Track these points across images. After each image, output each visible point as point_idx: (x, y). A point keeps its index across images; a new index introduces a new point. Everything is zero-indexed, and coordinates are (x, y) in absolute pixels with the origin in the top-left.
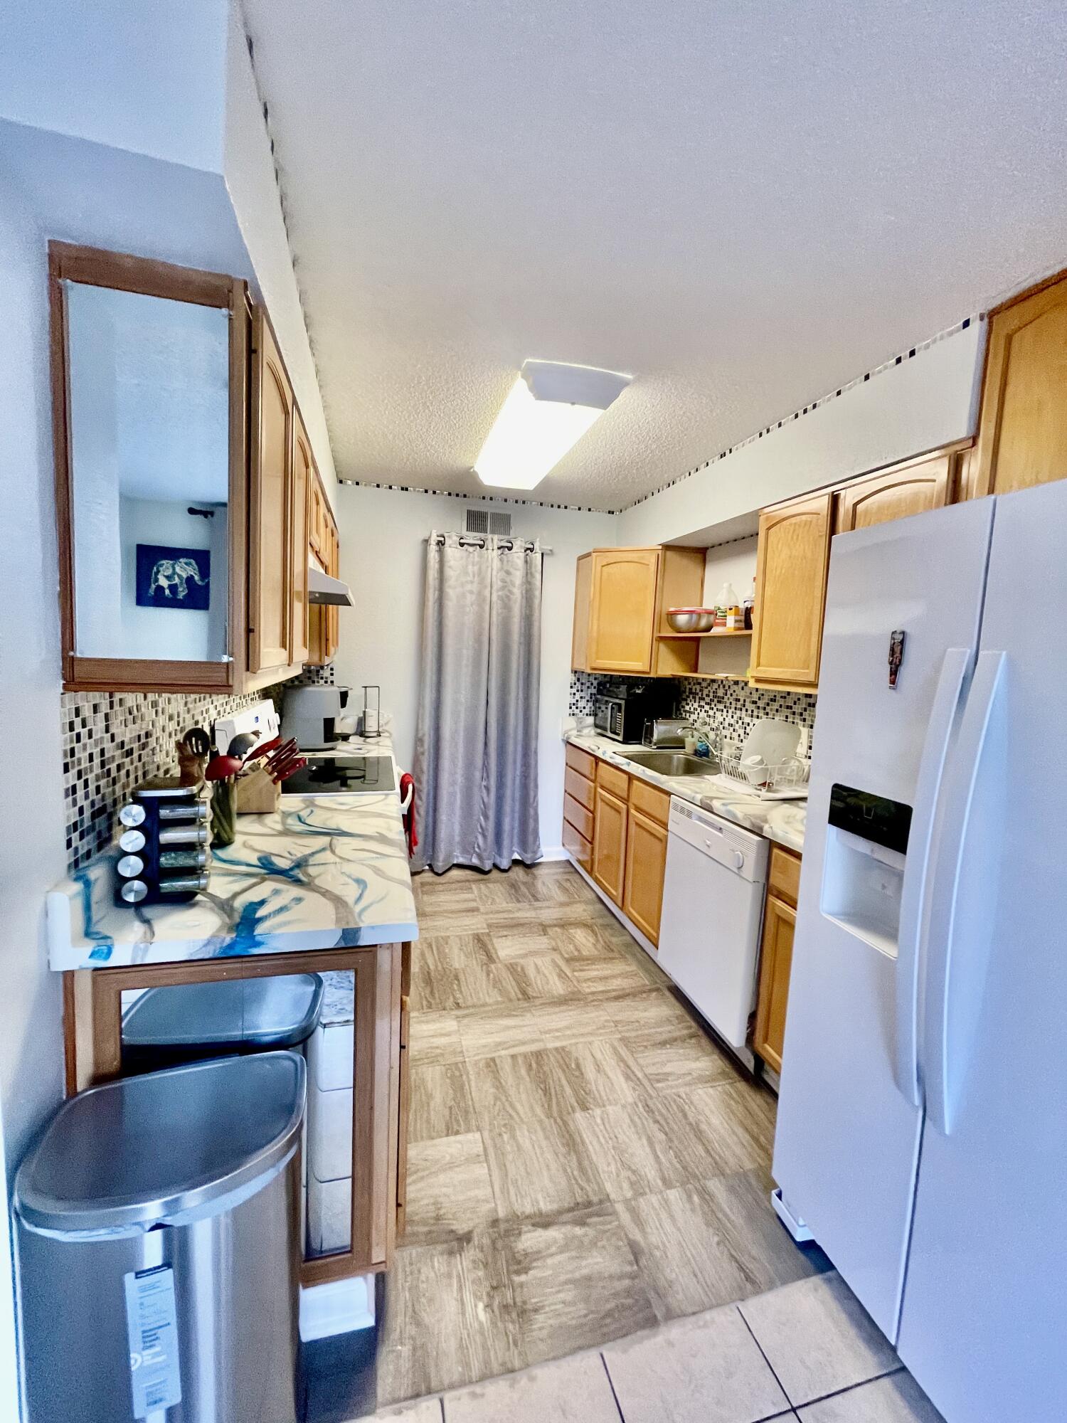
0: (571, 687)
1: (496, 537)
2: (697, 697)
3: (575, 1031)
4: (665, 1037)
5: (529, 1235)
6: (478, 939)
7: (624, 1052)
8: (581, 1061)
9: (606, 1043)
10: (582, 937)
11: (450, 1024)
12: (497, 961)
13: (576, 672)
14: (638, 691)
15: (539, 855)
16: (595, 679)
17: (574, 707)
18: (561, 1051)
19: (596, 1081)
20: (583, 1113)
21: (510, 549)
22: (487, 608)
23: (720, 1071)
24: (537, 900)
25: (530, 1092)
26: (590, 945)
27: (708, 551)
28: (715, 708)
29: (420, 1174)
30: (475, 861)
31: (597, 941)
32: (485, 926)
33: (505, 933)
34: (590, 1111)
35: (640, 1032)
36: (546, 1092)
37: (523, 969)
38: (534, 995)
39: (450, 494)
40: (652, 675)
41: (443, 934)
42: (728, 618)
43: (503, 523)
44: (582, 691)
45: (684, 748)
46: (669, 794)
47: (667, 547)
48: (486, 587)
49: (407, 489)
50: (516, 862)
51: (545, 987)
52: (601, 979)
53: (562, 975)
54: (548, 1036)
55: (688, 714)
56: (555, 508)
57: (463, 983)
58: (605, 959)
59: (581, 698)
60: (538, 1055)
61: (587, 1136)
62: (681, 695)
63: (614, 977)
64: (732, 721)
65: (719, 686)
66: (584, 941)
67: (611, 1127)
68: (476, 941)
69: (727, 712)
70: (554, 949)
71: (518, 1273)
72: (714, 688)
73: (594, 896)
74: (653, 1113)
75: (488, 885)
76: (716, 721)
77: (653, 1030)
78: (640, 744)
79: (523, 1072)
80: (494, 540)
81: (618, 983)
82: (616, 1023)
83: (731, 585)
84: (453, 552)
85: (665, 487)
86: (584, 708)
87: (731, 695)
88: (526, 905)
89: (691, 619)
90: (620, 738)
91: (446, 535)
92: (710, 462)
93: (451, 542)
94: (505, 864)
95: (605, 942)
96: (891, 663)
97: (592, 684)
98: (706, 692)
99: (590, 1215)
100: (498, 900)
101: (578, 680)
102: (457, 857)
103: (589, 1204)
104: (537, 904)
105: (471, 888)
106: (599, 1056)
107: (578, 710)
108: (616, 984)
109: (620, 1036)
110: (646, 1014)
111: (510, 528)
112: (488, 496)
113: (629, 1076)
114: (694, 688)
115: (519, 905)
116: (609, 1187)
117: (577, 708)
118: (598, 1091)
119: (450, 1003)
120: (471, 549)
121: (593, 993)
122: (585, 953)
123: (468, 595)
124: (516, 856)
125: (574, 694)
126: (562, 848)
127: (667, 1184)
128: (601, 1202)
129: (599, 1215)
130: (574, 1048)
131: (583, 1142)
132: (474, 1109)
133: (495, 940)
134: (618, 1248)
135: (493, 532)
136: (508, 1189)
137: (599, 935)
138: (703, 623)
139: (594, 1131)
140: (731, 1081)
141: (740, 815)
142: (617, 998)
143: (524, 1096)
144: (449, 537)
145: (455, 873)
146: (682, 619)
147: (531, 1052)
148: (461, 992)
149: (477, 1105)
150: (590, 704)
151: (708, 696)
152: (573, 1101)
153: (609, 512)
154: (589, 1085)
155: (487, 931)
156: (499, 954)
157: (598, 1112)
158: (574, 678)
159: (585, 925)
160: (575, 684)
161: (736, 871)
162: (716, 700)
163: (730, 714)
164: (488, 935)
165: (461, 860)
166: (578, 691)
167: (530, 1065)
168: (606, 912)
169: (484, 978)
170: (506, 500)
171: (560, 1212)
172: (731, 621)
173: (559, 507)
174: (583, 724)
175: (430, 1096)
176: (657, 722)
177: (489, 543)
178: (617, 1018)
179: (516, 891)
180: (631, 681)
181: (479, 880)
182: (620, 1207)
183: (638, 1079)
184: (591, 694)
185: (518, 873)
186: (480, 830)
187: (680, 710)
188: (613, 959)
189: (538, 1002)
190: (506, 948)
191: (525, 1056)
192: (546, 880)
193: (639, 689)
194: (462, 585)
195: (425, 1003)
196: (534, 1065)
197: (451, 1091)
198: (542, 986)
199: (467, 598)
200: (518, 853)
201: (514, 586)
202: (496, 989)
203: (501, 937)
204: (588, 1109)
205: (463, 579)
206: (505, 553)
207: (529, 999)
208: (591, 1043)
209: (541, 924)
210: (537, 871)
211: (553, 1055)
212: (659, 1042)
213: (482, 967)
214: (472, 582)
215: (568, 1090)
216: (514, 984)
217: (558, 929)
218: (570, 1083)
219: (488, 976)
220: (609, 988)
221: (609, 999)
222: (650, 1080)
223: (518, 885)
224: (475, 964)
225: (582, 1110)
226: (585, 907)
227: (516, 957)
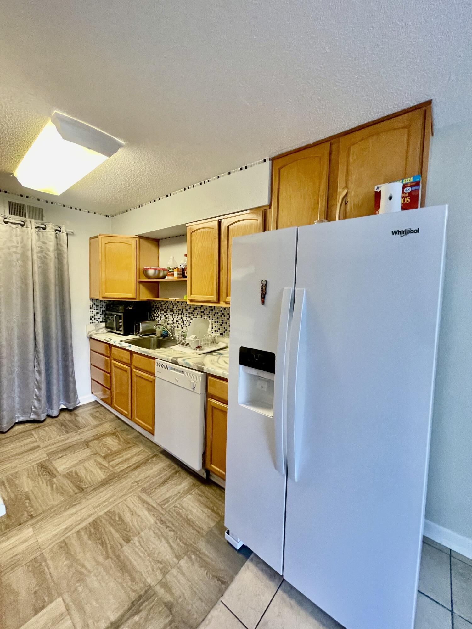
0: (91, 308)
1: (33, 221)
2: (160, 309)
3: (115, 497)
4: (164, 478)
6: (42, 466)
7: (145, 497)
8: (122, 514)
9: (134, 496)
11: (28, 532)
12: (57, 474)
13: (92, 300)
14: (130, 308)
15: (78, 402)
16: (104, 303)
17: (93, 319)
18: (110, 514)
19: (132, 521)
20: (127, 545)
21: (44, 229)
22: (30, 263)
23: (192, 484)
24: (80, 428)
25: (92, 550)
26: (116, 444)
27: (160, 240)
28: (169, 314)
30: (33, 417)
31: (120, 440)
32: (45, 455)
33: (62, 455)
34: (132, 541)
35: (151, 482)
36: (103, 544)
37: (76, 474)
38: (86, 486)
40: (137, 300)
42: (174, 272)
43: (37, 213)
44: (97, 309)
45: (156, 334)
46: (154, 359)
47: (140, 237)
48: (28, 250)
50: (62, 410)
51: (93, 479)
52: (125, 461)
53: (102, 467)
54: (98, 508)
55: (156, 318)
56: (73, 209)
57: (33, 501)
58: (126, 449)
59: (97, 313)
60: (95, 524)
61: (132, 557)
62: (152, 309)
63: (132, 457)
64: (177, 320)
65: (170, 304)
66: (111, 443)
67: (145, 544)
68: (39, 468)
69: (175, 315)
70: (95, 454)
72: (168, 305)
73: (113, 416)
74: (165, 523)
75: (44, 428)
76: (170, 320)
77: (157, 478)
78: (133, 334)
79: (86, 539)
80: (32, 223)
81: (135, 459)
82: (137, 482)
83: (174, 257)
85: (137, 207)
86: (99, 318)
87: (176, 308)
88: (74, 434)
89: (155, 272)
90: (122, 333)
92: (161, 198)
94: (55, 413)
95: (124, 440)
96: (262, 294)
97: (103, 306)
98: (163, 307)
99: (142, 604)
100: (52, 436)
101: (94, 304)
102: (18, 417)
103: (140, 598)
104: (80, 431)
105: (32, 434)
106: (131, 506)
107: (96, 320)
108: (135, 460)
109: (141, 489)
110: (152, 471)
111: (43, 217)
112: (26, 194)
113: (151, 509)
114: (158, 305)
115: (68, 435)
116: (149, 580)
117: (95, 319)
118: (134, 526)
119: (26, 517)
120: (14, 226)
121: (122, 471)
122: (114, 449)
123: (14, 255)
124: (63, 406)
125: (93, 311)
126: (91, 395)
127: (179, 558)
128: (146, 592)
129: (146, 601)
131: (131, 563)
132: (54, 582)
133: (54, 462)
134: (160, 612)
135: (31, 217)
137: (120, 437)
138: (161, 274)
139: (136, 552)
140: (197, 487)
141: (192, 364)
142: (136, 468)
143: (89, 555)
145: (18, 428)
146: (151, 273)
147: (89, 523)
148: (32, 507)
149: (56, 579)
150: (102, 316)
151: (165, 308)
152: (121, 540)
153: (106, 216)
154: (128, 526)
155: (47, 458)
156: (58, 469)
157: (136, 539)
158: (91, 303)
159: (112, 434)
160: (93, 306)
161: (192, 390)
162: (169, 310)
163: (176, 316)
164: (48, 460)
165: (21, 419)
167: (90, 532)
168: (122, 423)
169: (49, 490)
170: (39, 200)
172: (176, 274)
173: (76, 209)
174: (99, 327)
175: (17, 594)
176: (141, 323)
177: (28, 223)
178: (138, 479)
179: (65, 427)
180: (125, 303)
181: (37, 428)
182: (157, 588)
183: (155, 508)
184: (103, 311)
185: (66, 416)
186: (35, 397)
187: (151, 316)
188: (131, 447)
189: (89, 490)
191: (85, 528)
192: (83, 416)
193: (130, 307)
194: (9, 248)
196: (93, 531)
197: (34, 580)
198: (91, 479)
199: (12, 256)
200: (63, 404)
201: (49, 251)
202: (59, 494)
203: (58, 458)
204: (130, 541)
205: (9, 244)
206: (41, 231)
207: (83, 490)
208: (125, 500)
209: (85, 442)
210: (76, 412)
211: (104, 518)
212: (161, 483)
213: (46, 483)
214: (17, 247)
215: (116, 535)
216: (72, 485)
217: (96, 441)
218: (117, 531)
219: (52, 487)
220: (131, 464)
221: (132, 470)
222: (160, 506)
223: (66, 423)
224: (41, 482)
225: (127, 543)
226: (110, 424)
227: (71, 467)
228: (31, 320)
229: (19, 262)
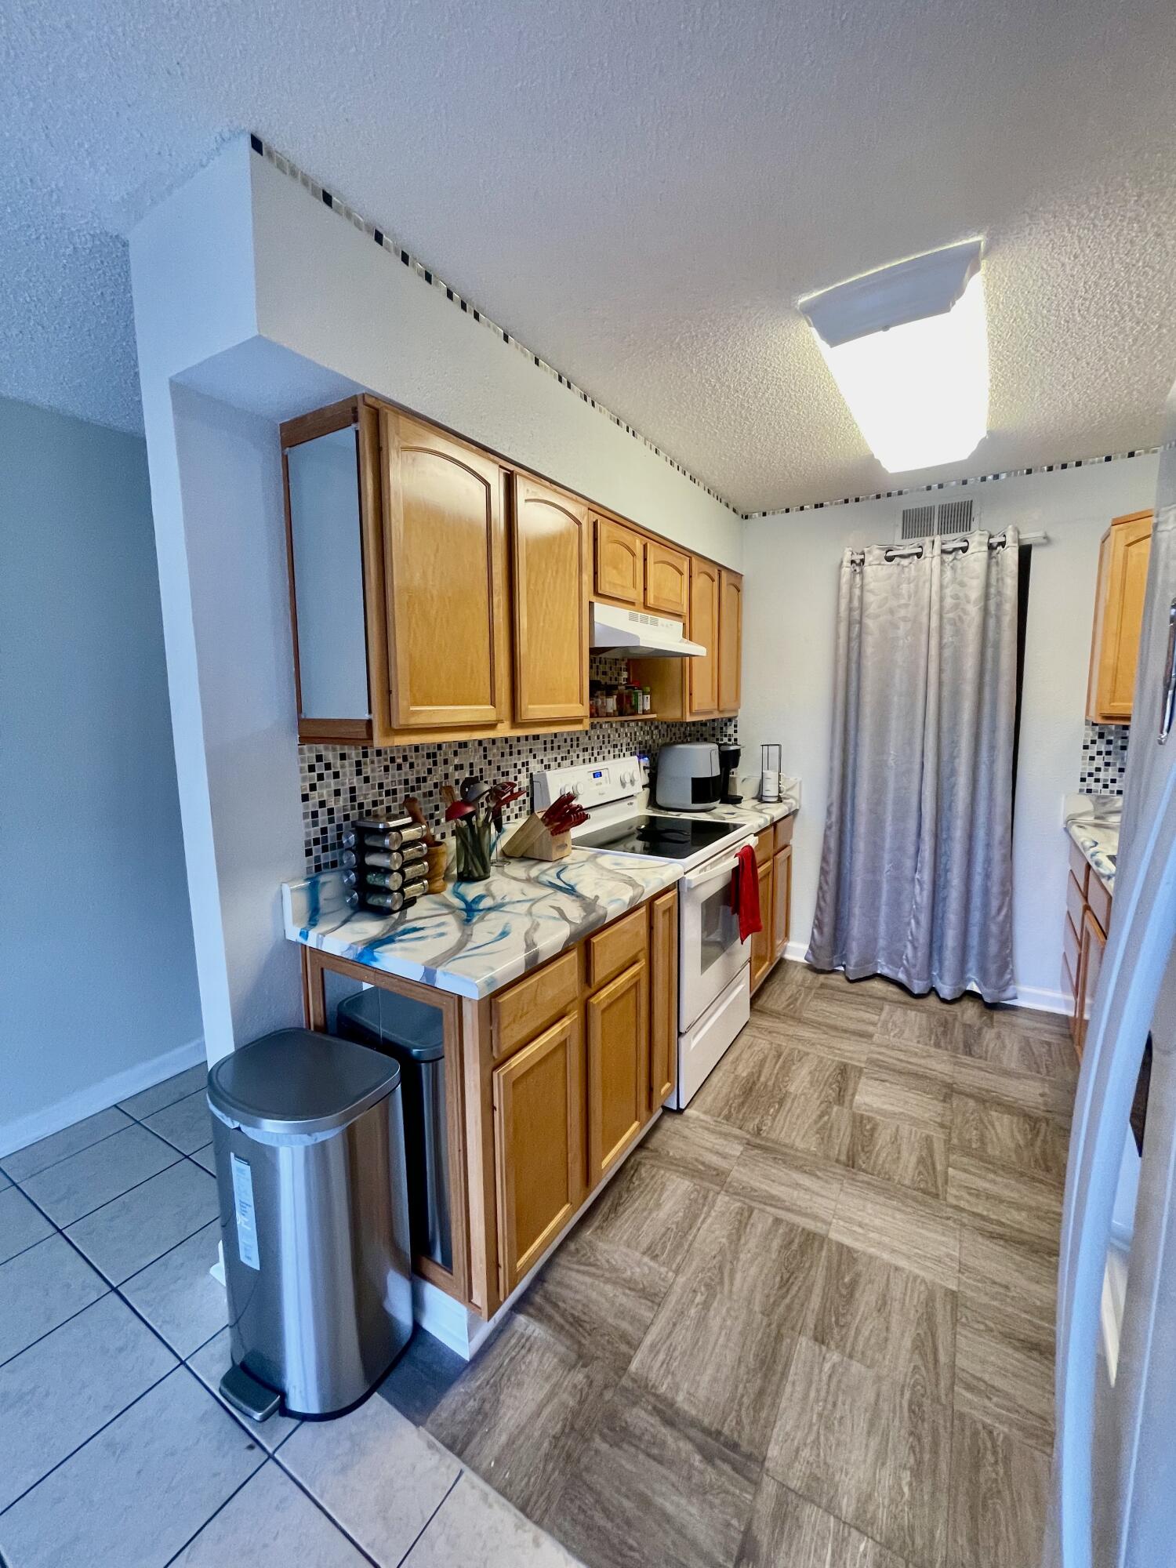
0: (1086, 747)
1: (938, 539)
3: (886, 1239)
5: (643, 1414)
6: (843, 1070)
7: (942, 1315)
8: (863, 1280)
10: (1005, 1130)
12: (847, 1103)
13: (1095, 724)
15: (1009, 993)
17: (1090, 780)
18: (846, 1255)
19: (864, 1318)
20: (811, 1343)
21: (964, 550)
22: (924, 637)
24: (969, 1052)
25: (766, 1271)
26: (1012, 1146)
29: (592, 1270)
30: (901, 977)
31: (1031, 1144)
32: (864, 1058)
33: (885, 1077)
34: (824, 1348)
35: (996, 1304)
36: (785, 1284)
37: (873, 1129)
38: (864, 1166)
39: (878, 497)
41: (800, 1047)
43: (958, 517)
44: (1108, 753)
48: (922, 609)
49: (822, 505)
50: (970, 995)
51: (887, 1166)
52: (988, 1197)
53: (926, 1161)
54: (841, 1223)
56: (1057, 471)
57: (783, 1113)
58: (1022, 1174)
59: (1107, 764)
60: (811, 1240)
61: (796, 1371)
66: (1004, 1133)
67: (838, 1387)
68: (838, 1071)
70: (942, 1126)
71: (604, 1437)
74: (922, 1420)
75: (910, 1012)
77: (1024, 1315)
79: (776, 1244)
80: (933, 544)
82: (965, 1268)
84: (876, 572)
86: (1113, 781)
88: (944, 1055)
91: (866, 550)
93: (871, 559)
94: (946, 991)
95: (1044, 1152)
99: (725, 1460)
100: (907, 1034)
101: (1101, 736)
102: (882, 966)
103: (735, 1447)
104: (967, 1060)
105: (882, 1009)
106: (896, 1292)
107: (1101, 784)
109: (954, 1288)
110: (1034, 1287)
111: (969, 520)
112: (934, 480)
113: (924, 1348)
115: (933, 1050)
116: (773, 1451)
117: (1097, 780)
118: (858, 1331)
119: (751, 1125)
120: (905, 562)
121: (959, 1209)
122: (993, 1151)
124: (973, 987)
128: (749, 1457)
129: (735, 1469)
130: (865, 1259)
131: (784, 1375)
132: (690, 1245)
133: (863, 1079)
134: (728, 1525)
135: (940, 533)
136: (658, 1352)
137: (1041, 1137)
139: (811, 1373)
143: (753, 1271)
144: (869, 552)
145: (877, 986)
147: (803, 1229)
148: (774, 1119)
149: (696, 1245)
152: (811, 1322)
154: (849, 1317)
155: (863, 1065)
156: (857, 1097)
157: (835, 1357)
158: (1091, 733)
160: (1094, 742)
164: (860, 1070)
165: (885, 971)
166: (1099, 753)
167: (791, 1242)
169: (814, 1117)
170: (965, 482)
171: (694, 1423)
174: (1108, 808)
175: (658, 1205)
177: (928, 548)
178: (973, 1262)
179: (945, 1033)
181: (900, 1002)
182: (769, 1488)
183: (936, 1361)
185: (970, 1012)
186: (910, 938)
188: (1041, 1182)
189: (862, 1177)
190: (869, 1096)
191: (792, 1227)
192: (1006, 1032)
194: (892, 612)
195: (725, 1112)
196: (795, 1246)
197: (681, 1214)
198: (884, 1162)
199: (899, 628)
200: (977, 984)
201: (968, 602)
202: (818, 1136)
203: (876, 1079)
204: (823, 1342)
205: (893, 603)
206: (958, 557)
207: (853, 1167)
208: (897, 1269)
209: (949, 1086)
210: (998, 1016)
211: (829, 1250)
212: (1022, 1337)
213: (821, 1103)
214: (906, 606)
215: (815, 1301)
216: (847, 1141)
217: (972, 1103)
218: (825, 1296)
219: (821, 1117)
220: (993, 1217)
221: (981, 1231)
222: (954, 1375)
223: (954, 1026)
224: (815, 1096)
225: (816, 1339)
226: (1047, 1091)
227: (879, 1112)
228: (917, 767)
229: (909, 638)
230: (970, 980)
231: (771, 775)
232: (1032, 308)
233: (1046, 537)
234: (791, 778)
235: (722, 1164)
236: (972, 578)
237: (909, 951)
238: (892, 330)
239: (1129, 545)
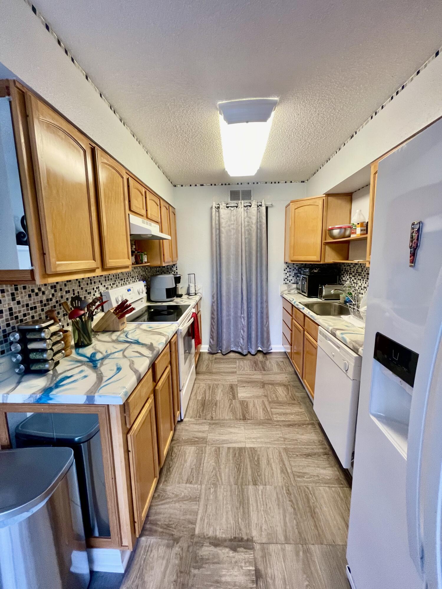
0: (285, 270)
1: (243, 202)
2: (349, 273)
3: (262, 440)
4: (309, 451)
5: (206, 548)
6: (232, 387)
7: (284, 457)
8: (260, 457)
9: (276, 449)
10: (281, 392)
11: (206, 428)
12: (236, 398)
13: (286, 263)
14: (315, 271)
15: (270, 348)
16: (297, 266)
17: (286, 280)
18: (253, 450)
19: (265, 469)
20: (253, 487)
21: (250, 206)
22: (240, 235)
23: (336, 478)
24: (264, 370)
25: (231, 469)
26: (284, 396)
27: (353, 194)
28: (357, 279)
29: (168, 500)
30: (240, 350)
31: (288, 393)
32: (236, 380)
33: (244, 385)
34: (257, 486)
35: (296, 446)
36: (239, 470)
37: (247, 404)
38: (248, 418)
39: (222, 185)
40: (321, 263)
41: (216, 383)
42: (357, 229)
43: (247, 195)
44: (290, 272)
45: (339, 300)
46: (319, 325)
47: (328, 195)
48: (239, 225)
49: (203, 185)
50: (259, 351)
52: (284, 414)
53: (265, 409)
54: (248, 440)
55: (344, 282)
56: (273, 184)
57: (218, 408)
58: (289, 404)
59: (290, 275)
60: (241, 449)
61: (252, 501)
62: (341, 272)
63: (292, 414)
64: (366, 286)
65: (359, 266)
66: (281, 393)
67: (265, 498)
68: (230, 388)
69: (363, 280)
70: (265, 396)
71: (195, 568)
72: (357, 268)
73: (293, 370)
74: (291, 495)
75: (244, 361)
76: (358, 285)
77: (303, 447)
78: (317, 297)
79: (231, 458)
80: (242, 203)
81: (292, 417)
82: (285, 439)
83: (361, 211)
84: (223, 211)
85: (326, 162)
86: (292, 280)
87: (365, 271)
88: (258, 372)
89: (340, 232)
90: (306, 295)
91: (220, 203)
93: (222, 207)
94: (253, 352)
95: (292, 395)
96: (411, 247)
97: (295, 268)
98: (352, 270)
99: (240, 547)
100: (246, 369)
101: (288, 267)
102: (233, 348)
103: (242, 540)
104: (264, 372)
105: (236, 362)
106: (271, 456)
107: (289, 281)
108: (292, 418)
109: (285, 447)
110: (303, 437)
111: (251, 196)
112: (240, 182)
113: (284, 470)
114: (347, 268)
115: (255, 372)
116: (254, 533)
117: (288, 280)
118: (265, 474)
119: (209, 417)
120: (232, 209)
121: (278, 421)
122: (280, 399)
123: (232, 231)
124: (260, 349)
125: (286, 274)
126: (282, 346)
127: (287, 540)
128: (248, 540)
129: (245, 548)
130: (259, 449)
131: (248, 503)
132: (202, 472)
133: (239, 388)
134: (249, 571)
135: (243, 199)
136: (204, 519)
137: (290, 391)
138: (348, 233)
139: (256, 498)
140: (341, 486)
141: (348, 340)
142: (289, 426)
143: (227, 470)
144: (221, 204)
145: (232, 355)
146: (336, 232)
147: (238, 448)
148: (215, 412)
149: (204, 470)
150: (294, 278)
151: (354, 272)
152: (250, 478)
153: (302, 182)
154: (261, 471)
155: (237, 383)
156: (239, 395)
157: (261, 487)
158: (285, 266)
159: (285, 385)
160: (286, 269)
162: (357, 274)
163: (364, 282)
164: (237, 385)
165: (234, 349)
166: (288, 272)
167: (235, 454)
168: (297, 379)
169: (228, 406)
170: (248, 184)
171: (225, 540)
172: (358, 231)
173: (275, 183)
174: (291, 288)
175: (185, 461)
176: (324, 286)
177: (239, 204)
178: (286, 436)
179: (256, 366)
180: (311, 266)
181: (240, 359)
182: (257, 547)
183: (288, 473)
184: (295, 273)
185: (260, 357)
186: (241, 336)
187: (340, 280)
188: (294, 404)
189: (249, 421)
190: (243, 393)
191: (234, 449)
192: (272, 363)
193: (316, 270)
194: (229, 226)
195: (198, 415)
196: (237, 455)
197: (195, 461)
198: (254, 414)
199: (231, 232)
200: (260, 347)
201: (253, 224)
202: (231, 413)
203: (242, 387)
204: (256, 485)
205: (229, 223)
206: (248, 209)
207: (245, 419)
208: (268, 448)
209: (263, 382)
210: (268, 356)
211: (248, 451)
212: (305, 453)
213: (229, 400)
214: (234, 224)
215: (249, 472)
216: (241, 411)
217: (270, 386)
218: (251, 468)
219: (230, 405)
220: (287, 420)
221: (285, 425)
222: (294, 475)
223: (258, 362)
224: (226, 399)
225: (254, 485)
226: (287, 376)
227: (246, 397)
228: (240, 279)
229: (235, 235)
230: (259, 346)
231: (192, 285)
232: (283, 128)
233: (272, 205)
234: (198, 286)
235: (204, 435)
236: (253, 216)
237: (241, 341)
238: (249, 123)
239: (295, 209)
